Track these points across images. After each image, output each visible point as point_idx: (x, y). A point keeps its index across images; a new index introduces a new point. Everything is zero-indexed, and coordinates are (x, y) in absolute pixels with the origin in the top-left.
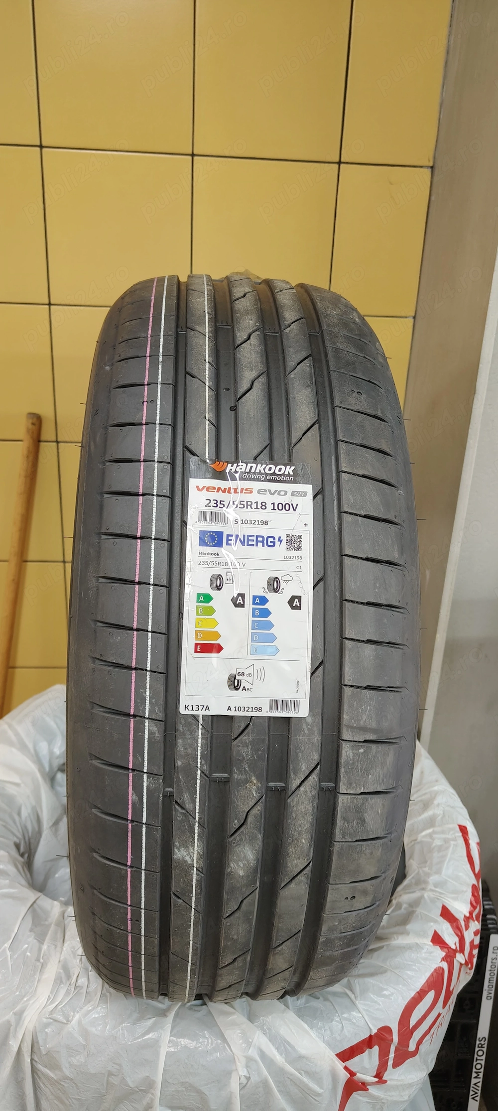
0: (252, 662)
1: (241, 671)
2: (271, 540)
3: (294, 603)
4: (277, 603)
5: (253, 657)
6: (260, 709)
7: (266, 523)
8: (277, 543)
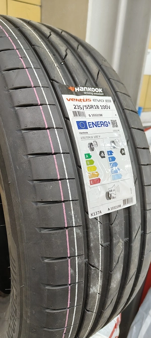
0: (113, 184)
1: (110, 189)
2: (106, 123)
3: (122, 152)
4: (117, 154)
5: (114, 181)
6: (120, 206)
7: (101, 115)
8: (109, 124)
